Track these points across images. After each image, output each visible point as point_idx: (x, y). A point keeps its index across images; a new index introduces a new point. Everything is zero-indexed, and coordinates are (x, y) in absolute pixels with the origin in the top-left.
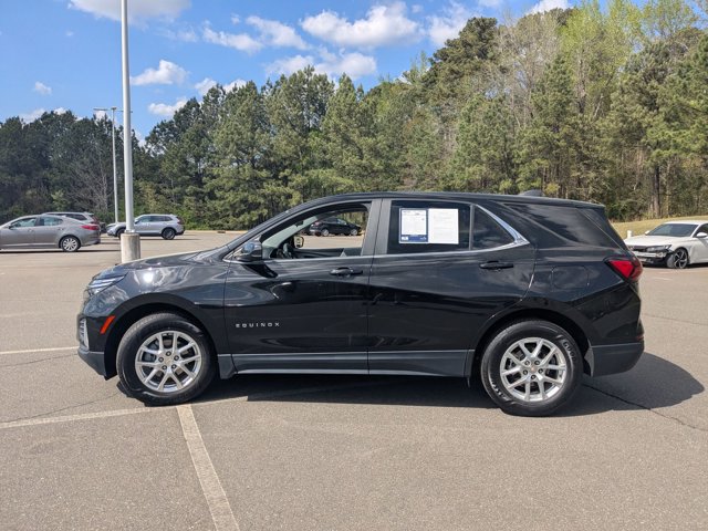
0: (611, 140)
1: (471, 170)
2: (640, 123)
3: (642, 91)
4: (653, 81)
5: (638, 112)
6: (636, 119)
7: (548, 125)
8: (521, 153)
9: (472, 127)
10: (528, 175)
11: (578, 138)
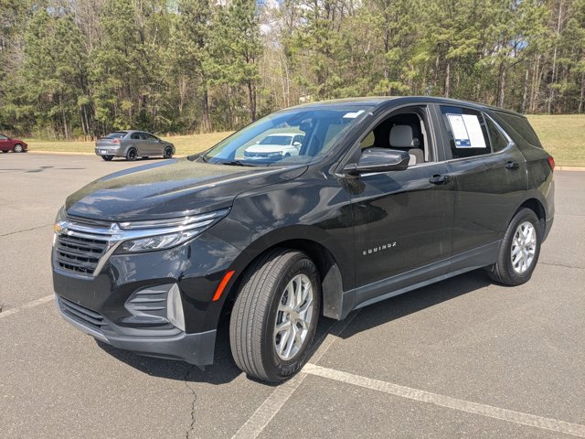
0: (171, 67)
1: (47, 82)
2: (194, 56)
3: (192, 29)
4: (199, 23)
5: (191, 47)
6: (190, 53)
7: (119, 48)
8: (95, 71)
9: (45, 43)
10: (104, 92)
11: (145, 63)
